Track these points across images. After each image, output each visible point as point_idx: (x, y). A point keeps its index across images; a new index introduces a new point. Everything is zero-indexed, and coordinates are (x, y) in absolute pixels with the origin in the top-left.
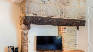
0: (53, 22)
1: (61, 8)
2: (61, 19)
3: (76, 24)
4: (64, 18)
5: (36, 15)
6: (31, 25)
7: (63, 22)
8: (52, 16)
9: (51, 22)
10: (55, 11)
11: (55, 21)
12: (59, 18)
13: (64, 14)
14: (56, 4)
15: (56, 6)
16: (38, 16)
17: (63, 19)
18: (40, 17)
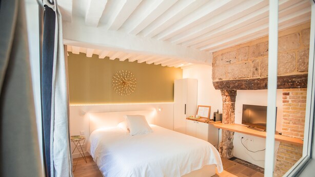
0: (242, 85)
1: (254, 62)
2: (254, 80)
3: (293, 85)
4: (259, 77)
5: (220, 79)
6: (238, 92)
7: (258, 84)
8: (240, 77)
9: (238, 85)
10: (244, 70)
11: (243, 83)
12: (251, 78)
13: (260, 71)
14: (246, 59)
15: (246, 62)
16: (224, 80)
17: (258, 79)
18: (225, 81)
